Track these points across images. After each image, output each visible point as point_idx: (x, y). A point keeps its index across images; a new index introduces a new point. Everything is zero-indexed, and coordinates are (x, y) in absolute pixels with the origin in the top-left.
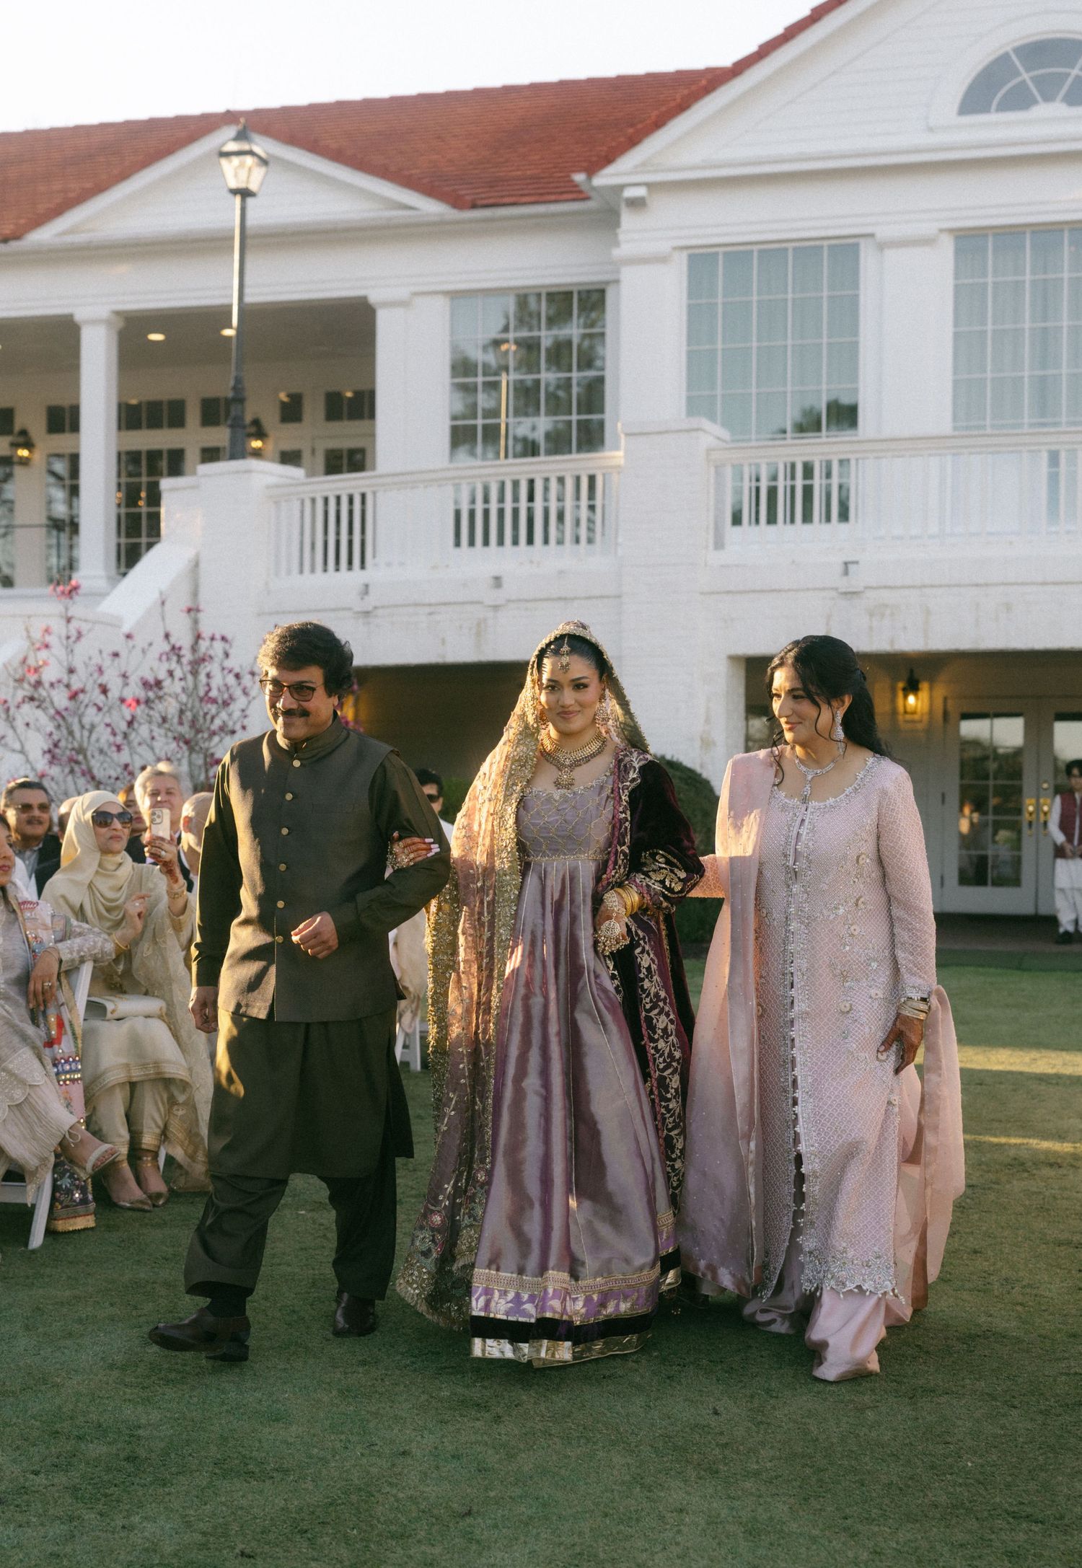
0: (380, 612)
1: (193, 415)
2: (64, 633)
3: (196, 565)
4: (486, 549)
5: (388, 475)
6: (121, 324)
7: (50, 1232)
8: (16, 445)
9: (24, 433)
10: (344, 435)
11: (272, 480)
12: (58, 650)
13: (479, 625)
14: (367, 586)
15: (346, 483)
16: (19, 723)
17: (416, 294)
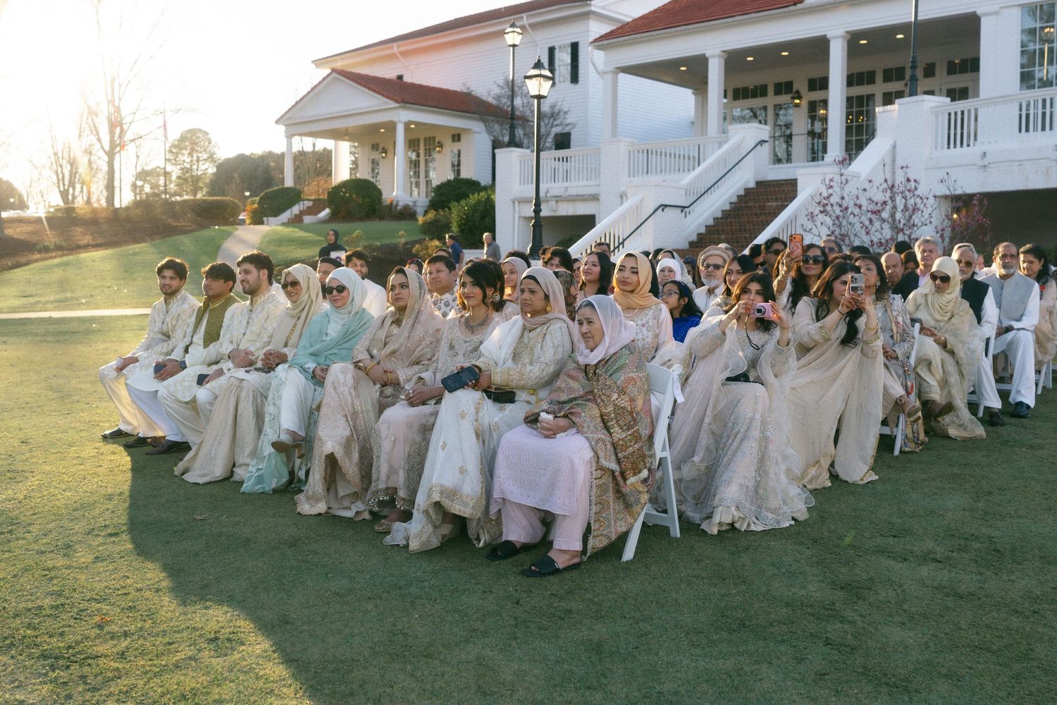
0: (992, 165)
1: (879, 77)
2: (839, 181)
3: (894, 147)
4: (1043, 133)
5: (986, 100)
6: (849, 37)
7: (901, 452)
8: (793, 98)
9: (798, 92)
10: (958, 81)
11: (933, 104)
12: (837, 189)
13: (1047, 170)
14: (985, 153)
15: (961, 105)
16: (818, 223)
17: (1002, 8)
